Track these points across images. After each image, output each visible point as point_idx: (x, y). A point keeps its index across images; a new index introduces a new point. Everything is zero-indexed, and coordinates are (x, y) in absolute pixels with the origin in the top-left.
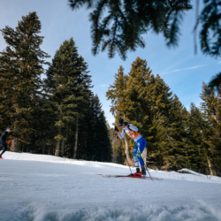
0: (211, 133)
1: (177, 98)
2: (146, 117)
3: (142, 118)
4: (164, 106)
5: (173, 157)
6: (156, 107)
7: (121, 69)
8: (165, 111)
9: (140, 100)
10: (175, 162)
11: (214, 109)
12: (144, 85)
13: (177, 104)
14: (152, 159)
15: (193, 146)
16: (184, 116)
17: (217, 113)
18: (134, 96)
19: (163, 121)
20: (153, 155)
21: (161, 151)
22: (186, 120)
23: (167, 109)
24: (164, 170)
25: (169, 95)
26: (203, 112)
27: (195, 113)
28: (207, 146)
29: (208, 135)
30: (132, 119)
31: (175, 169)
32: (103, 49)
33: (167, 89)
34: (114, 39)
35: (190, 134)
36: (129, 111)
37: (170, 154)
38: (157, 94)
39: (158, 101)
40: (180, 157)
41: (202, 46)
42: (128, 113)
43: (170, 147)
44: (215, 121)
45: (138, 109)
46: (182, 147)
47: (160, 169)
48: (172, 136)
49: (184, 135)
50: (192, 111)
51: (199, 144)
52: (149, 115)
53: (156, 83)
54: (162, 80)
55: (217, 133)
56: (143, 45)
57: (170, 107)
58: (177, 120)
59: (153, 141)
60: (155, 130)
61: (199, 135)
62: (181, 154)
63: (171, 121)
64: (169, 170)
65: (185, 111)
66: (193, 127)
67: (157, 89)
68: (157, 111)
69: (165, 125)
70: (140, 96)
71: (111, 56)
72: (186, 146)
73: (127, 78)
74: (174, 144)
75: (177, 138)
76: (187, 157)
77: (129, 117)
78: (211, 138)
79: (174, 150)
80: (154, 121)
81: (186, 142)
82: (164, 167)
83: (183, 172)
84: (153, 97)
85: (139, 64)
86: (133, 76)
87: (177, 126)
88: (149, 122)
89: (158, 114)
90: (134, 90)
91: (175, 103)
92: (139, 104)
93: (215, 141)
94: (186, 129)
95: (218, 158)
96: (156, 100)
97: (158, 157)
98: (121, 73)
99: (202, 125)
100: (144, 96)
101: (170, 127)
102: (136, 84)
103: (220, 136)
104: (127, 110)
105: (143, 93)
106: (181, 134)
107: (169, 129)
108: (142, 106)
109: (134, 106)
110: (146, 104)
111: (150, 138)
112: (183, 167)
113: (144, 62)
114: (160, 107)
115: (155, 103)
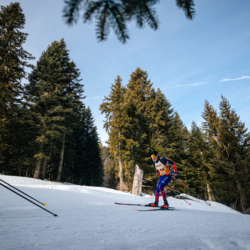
0: (211, 156)
1: (177, 116)
2: (144, 135)
3: (140, 135)
4: (163, 124)
6: (155, 125)
7: (119, 80)
8: (164, 129)
9: (138, 117)
10: (173, 187)
11: (215, 130)
12: (143, 99)
13: (177, 122)
14: (148, 183)
15: (192, 168)
16: (185, 136)
17: (219, 134)
18: (131, 111)
19: (162, 141)
20: (149, 179)
22: (186, 140)
23: (167, 127)
25: (170, 112)
26: (204, 132)
27: (196, 133)
28: (207, 169)
29: (208, 157)
30: (128, 137)
31: (173, 194)
32: (88, 16)
33: (168, 105)
35: (190, 155)
36: (126, 128)
38: (157, 111)
39: (158, 118)
40: (178, 181)
42: (124, 131)
44: (216, 143)
45: (136, 127)
46: (181, 170)
48: (170, 157)
49: (184, 157)
50: (193, 131)
51: (199, 166)
52: (147, 133)
53: (157, 97)
54: (163, 95)
55: (218, 155)
56: (155, 25)
57: (170, 125)
58: (177, 140)
59: (150, 162)
61: (199, 157)
62: (179, 177)
63: (171, 141)
65: (186, 131)
66: (193, 149)
67: (157, 105)
68: (156, 129)
69: (164, 145)
70: (138, 112)
71: (102, 37)
72: (186, 169)
73: (124, 90)
75: (176, 159)
76: (186, 181)
77: (125, 134)
78: (212, 160)
80: (153, 140)
81: (186, 165)
83: (181, 198)
84: (153, 113)
85: (139, 76)
86: (132, 88)
87: (176, 147)
88: (147, 141)
89: (158, 133)
90: (132, 105)
92: (137, 120)
93: (215, 164)
94: (186, 150)
95: (217, 182)
96: (155, 116)
97: (155, 180)
98: (119, 84)
99: (203, 146)
100: (143, 111)
101: (169, 147)
102: (135, 98)
103: (221, 159)
104: (122, 127)
105: (142, 108)
106: (181, 156)
107: (168, 150)
108: (140, 123)
109: (131, 123)
110: (144, 121)
111: (147, 159)
112: (182, 192)
113: (145, 73)
114: (159, 125)
115: (154, 120)
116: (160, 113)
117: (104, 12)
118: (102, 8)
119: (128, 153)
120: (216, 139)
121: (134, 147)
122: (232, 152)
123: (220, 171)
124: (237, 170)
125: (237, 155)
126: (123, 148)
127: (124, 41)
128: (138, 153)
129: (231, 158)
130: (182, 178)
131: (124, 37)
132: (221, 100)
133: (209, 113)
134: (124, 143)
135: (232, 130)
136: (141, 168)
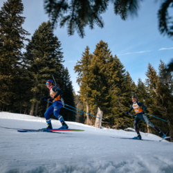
0: (151, 102)
1: (128, 75)
2: (104, 88)
3: (101, 88)
5: (122, 119)
6: (113, 81)
7: (88, 49)
8: (119, 84)
9: (101, 75)
10: (123, 123)
11: (155, 85)
12: (105, 62)
13: (128, 78)
14: (106, 120)
16: (133, 89)
17: (157, 88)
18: (96, 71)
19: (117, 91)
20: (107, 117)
21: (113, 114)
22: (134, 91)
23: (120, 82)
24: (114, 128)
25: (123, 72)
26: (147, 86)
27: (141, 86)
28: (147, 112)
29: (148, 103)
30: (93, 89)
31: (122, 128)
32: (62, 24)
33: (122, 67)
34: (73, 15)
36: (92, 83)
37: (120, 116)
38: (114, 71)
39: (114, 76)
40: (127, 119)
41: (160, 26)
42: (90, 84)
43: (121, 112)
44: (154, 93)
47: (111, 128)
48: (122, 103)
50: (139, 85)
52: (107, 86)
53: (114, 61)
54: (118, 60)
55: (155, 102)
56: (102, 25)
57: (123, 81)
58: (127, 91)
59: (108, 106)
60: (110, 98)
63: (123, 92)
64: (118, 128)
65: (134, 85)
67: (114, 67)
68: (113, 83)
69: (118, 94)
70: (101, 71)
71: (71, 33)
73: (91, 56)
74: (123, 109)
75: (126, 105)
76: (132, 120)
77: (91, 87)
78: (151, 106)
79: (123, 114)
80: (110, 91)
82: (114, 126)
83: (128, 130)
84: (111, 73)
85: (102, 46)
86: (97, 55)
87: (126, 96)
88: (106, 92)
89: (114, 86)
90: (96, 66)
92: (99, 77)
93: (153, 108)
95: (154, 121)
96: (112, 74)
97: (110, 118)
98: (88, 52)
99: (145, 96)
100: (104, 71)
101: (121, 96)
102: (98, 61)
103: (158, 105)
104: (89, 82)
105: (103, 68)
106: (130, 102)
107: (121, 98)
108: (102, 79)
109: (95, 79)
110: (105, 78)
111: (106, 104)
112: (129, 127)
113: (106, 44)
114: (115, 81)
115: (111, 77)
116: (117, 72)
117: (71, 21)
118: (70, 19)
119: (93, 99)
120: (155, 91)
121: (97, 95)
122: (166, 100)
123: (157, 113)
124: (168, 112)
125: (169, 103)
126: (89, 96)
127: (83, 37)
128: (100, 99)
129: (165, 104)
130: (130, 117)
131: (82, 35)
132: (160, 63)
133: (151, 73)
134: (90, 92)
135: (167, 84)
136: (101, 110)
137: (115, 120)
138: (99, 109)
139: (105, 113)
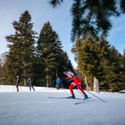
1: (114, 48)
2: (96, 61)
3: (93, 62)
4: (106, 54)
5: (115, 84)
6: (102, 55)
9: (91, 52)
10: (116, 87)
12: (93, 42)
13: (114, 51)
14: (102, 86)
16: (120, 58)
18: (87, 50)
19: (106, 63)
20: (102, 84)
21: (107, 80)
22: (121, 60)
23: (108, 55)
24: (109, 92)
25: (109, 46)
30: (87, 64)
31: (117, 91)
33: (107, 43)
36: (86, 59)
37: (113, 82)
38: (101, 47)
39: (102, 51)
40: (119, 83)
42: (85, 60)
43: (113, 78)
45: (91, 57)
46: (120, 77)
47: (107, 91)
48: (113, 71)
49: (121, 70)
52: (98, 59)
57: (110, 53)
58: (115, 61)
59: (101, 75)
60: (102, 68)
62: (120, 81)
63: (112, 62)
64: (113, 91)
65: (120, 55)
67: (101, 44)
68: (102, 57)
69: (108, 65)
70: (91, 49)
72: (123, 76)
74: (115, 76)
75: (116, 72)
76: (124, 83)
77: (86, 62)
79: (115, 79)
80: (101, 63)
81: (123, 74)
82: (110, 90)
83: (122, 93)
84: (99, 49)
87: (116, 65)
88: (98, 64)
89: (103, 59)
90: (87, 46)
91: (113, 51)
92: (91, 54)
94: (122, 66)
96: (101, 50)
97: (105, 84)
100: (93, 49)
101: (111, 66)
102: (88, 42)
104: (84, 59)
105: (93, 47)
106: (119, 69)
107: (111, 67)
108: (93, 55)
109: (88, 56)
110: (95, 54)
111: (99, 73)
112: (123, 90)
114: (103, 54)
115: (100, 52)
116: (104, 47)
119: (89, 71)
121: (92, 68)
126: (86, 69)
128: (94, 71)
130: (122, 82)
134: (86, 66)
136: (97, 78)
137: (110, 85)
138: (95, 78)
139: (100, 80)
